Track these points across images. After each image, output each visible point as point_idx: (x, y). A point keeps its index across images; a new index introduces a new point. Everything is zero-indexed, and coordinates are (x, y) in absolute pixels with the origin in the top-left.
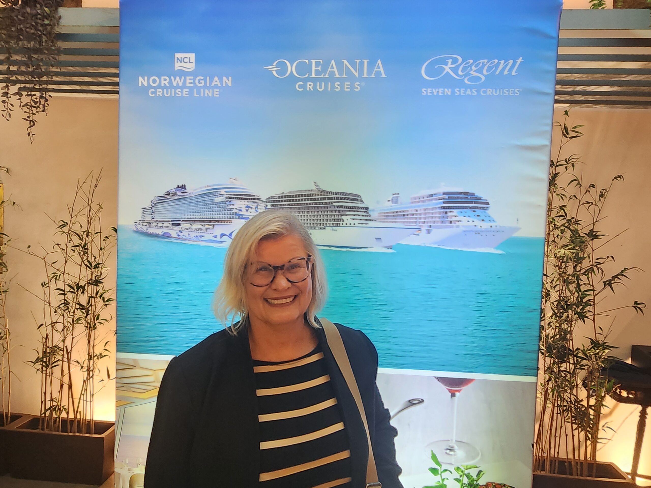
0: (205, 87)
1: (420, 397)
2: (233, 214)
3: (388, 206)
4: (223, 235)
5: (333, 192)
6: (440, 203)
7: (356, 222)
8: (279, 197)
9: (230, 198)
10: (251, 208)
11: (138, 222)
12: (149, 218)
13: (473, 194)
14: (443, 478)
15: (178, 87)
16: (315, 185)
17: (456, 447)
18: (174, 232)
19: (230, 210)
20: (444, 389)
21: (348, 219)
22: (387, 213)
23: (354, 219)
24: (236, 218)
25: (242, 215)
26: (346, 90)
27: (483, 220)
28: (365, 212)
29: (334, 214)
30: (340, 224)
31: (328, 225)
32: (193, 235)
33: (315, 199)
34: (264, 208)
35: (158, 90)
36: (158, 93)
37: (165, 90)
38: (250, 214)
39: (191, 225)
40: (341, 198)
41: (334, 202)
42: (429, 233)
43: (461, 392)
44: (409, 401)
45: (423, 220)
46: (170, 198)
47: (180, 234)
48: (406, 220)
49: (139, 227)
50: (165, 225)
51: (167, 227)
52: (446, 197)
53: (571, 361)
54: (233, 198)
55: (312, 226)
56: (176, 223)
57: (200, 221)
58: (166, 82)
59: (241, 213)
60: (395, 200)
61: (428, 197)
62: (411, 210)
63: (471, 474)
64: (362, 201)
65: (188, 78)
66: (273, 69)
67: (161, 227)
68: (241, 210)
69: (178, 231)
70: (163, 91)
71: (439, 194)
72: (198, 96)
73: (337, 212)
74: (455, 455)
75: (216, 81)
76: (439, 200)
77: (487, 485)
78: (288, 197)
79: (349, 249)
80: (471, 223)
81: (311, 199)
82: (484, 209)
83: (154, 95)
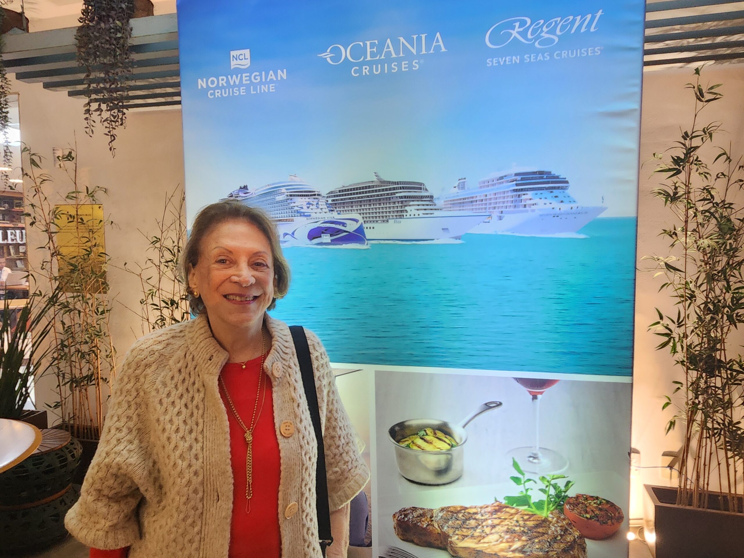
1: (498, 400)
2: (295, 212)
3: (454, 192)
4: (285, 234)
5: (395, 182)
6: (513, 185)
7: (421, 212)
8: (340, 191)
9: (291, 196)
10: (312, 205)
13: (549, 173)
14: (527, 488)
15: (235, 85)
16: (376, 176)
17: (540, 455)
19: (292, 208)
20: (524, 392)
21: (411, 209)
22: (453, 200)
23: (418, 210)
24: (298, 216)
25: (304, 213)
27: (562, 202)
28: (429, 201)
29: (397, 205)
30: (403, 215)
31: (391, 217)
33: (376, 191)
34: (325, 204)
35: (216, 91)
36: (216, 94)
37: (223, 91)
38: (311, 211)
40: (403, 188)
41: (397, 193)
42: (500, 220)
43: (543, 394)
44: (486, 404)
45: (492, 206)
48: (475, 207)
52: (519, 178)
53: (724, 375)
54: (294, 195)
55: (374, 219)
58: (224, 82)
59: (302, 210)
60: (462, 186)
61: (498, 180)
62: (480, 196)
63: (558, 485)
64: (426, 190)
65: (244, 75)
68: (302, 208)
70: (222, 92)
71: (511, 175)
72: (255, 92)
73: (400, 203)
74: (539, 463)
75: (271, 75)
76: (510, 182)
77: (577, 497)
78: (348, 190)
79: (414, 242)
80: (548, 206)
81: (373, 191)
82: (562, 188)
83: (213, 96)
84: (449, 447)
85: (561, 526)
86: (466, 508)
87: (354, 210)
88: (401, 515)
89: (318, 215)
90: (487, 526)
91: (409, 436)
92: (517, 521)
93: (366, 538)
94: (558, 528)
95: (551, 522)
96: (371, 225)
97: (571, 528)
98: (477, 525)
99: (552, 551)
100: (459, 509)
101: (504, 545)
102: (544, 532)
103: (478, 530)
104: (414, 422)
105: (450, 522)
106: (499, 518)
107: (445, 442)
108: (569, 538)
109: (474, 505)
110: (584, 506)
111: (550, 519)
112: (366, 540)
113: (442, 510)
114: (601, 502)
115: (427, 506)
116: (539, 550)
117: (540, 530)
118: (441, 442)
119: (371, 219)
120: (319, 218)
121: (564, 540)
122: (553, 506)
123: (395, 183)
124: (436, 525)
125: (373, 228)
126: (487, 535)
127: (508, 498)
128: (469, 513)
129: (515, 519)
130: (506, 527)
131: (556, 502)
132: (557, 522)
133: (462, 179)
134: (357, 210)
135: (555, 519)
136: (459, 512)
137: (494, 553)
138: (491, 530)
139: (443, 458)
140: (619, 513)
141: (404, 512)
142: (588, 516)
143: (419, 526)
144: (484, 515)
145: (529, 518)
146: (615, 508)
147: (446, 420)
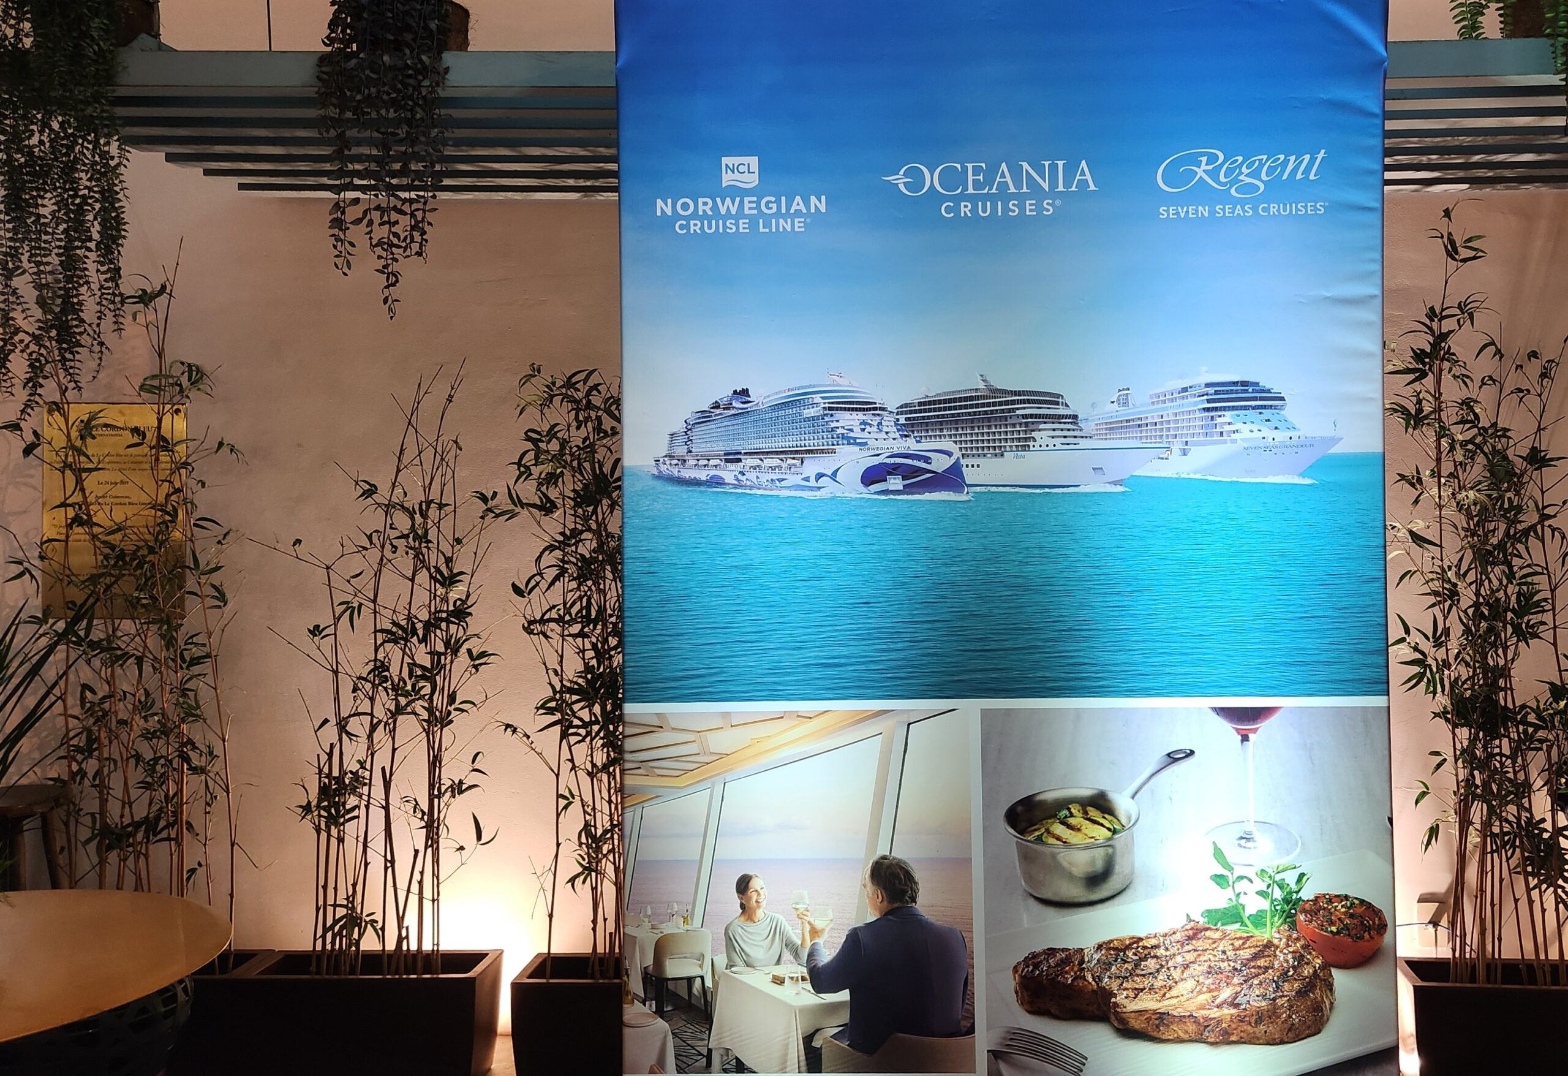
0: (778, 214)
1: (1187, 746)
2: (838, 437)
3: (1111, 411)
4: (820, 476)
6: (1202, 402)
7: (1058, 441)
8: (920, 404)
9: (830, 409)
10: (871, 425)
11: (661, 460)
12: (681, 451)
13: (1257, 384)
14: (1237, 892)
15: (728, 215)
16: (983, 380)
17: (1256, 835)
18: (729, 474)
19: (833, 431)
20: (1227, 730)
21: (1042, 436)
22: (1111, 423)
23: (1053, 437)
24: (843, 444)
25: (855, 438)
26: (1028, 213)
27: (1276, 428)
28: (1071, 423)
29: (1018, 428)
30: (1029, 446)
31: (1008, 449)
32: (765, 477)
33: (983, 405)
34: (893, 424)
35: (692, 222)
36: (692, 228)
37: (706, 222)
38: (868, 436)
39: (761, 460)
40: (1029, 401)
41: (1018, 409)
42: (1185, 455)
43: (1258, 731)
44: (1169, 755)
45: (1172, 432)
46: (720, 414)
47: (740, 477)
48: (1144, 434)
49: (663, 468)
50: (712, 462)
51: (716, 466)
52: (1211, 390)
54: (837, 409)
55: (980, 451)
56: (732, 458)
57: (777, 453)
58: (707, 209)
59: (851, 435)
60: (1124, 401)
61: (1178, 393)
62: (1153, 417)
63: (1287, 882)
64: (1067, 405)
65: (746, 200)
66: (899, 180)
67: (705, 466)
68: (851, 430)
69: (737, 473)
70: (702, 224)
71: (1200, 386)
72: (767, 230)
73: (1023, 425)
74: (1255, 847)
75: (798, 203)
76: (1199, 396)
77: (1316, 899)
78: (934, 402)
79: (1047, 490)
80: (1257, 434)
81: (977, 406)
82: (1275, 407)
83: (685, 231)
84: (1109, 834)
85: (1293, 952)
86: (1141, 939)
87: (945, 436)
88: (1028, 967)
89: (881, 444)
90: (1176, 967)
91: (1041, 820)
92: (1224, 952)
93: (965, 1018)
94: (1290, 956)
95: (1277, 947)
96: (975, 461)
97: (1310, 953)
98: (1158, 967)
99: (1281, 997)
100: (1127, 942)
101: (1204, 998)
102: (1266, 964)
103: (1160, 977)
104: (1049, 797)
105: (1114, 968)
106: (1195, 950)
107: (1102, 825)
108: (1307, 971)
109: (1153, 932)
110: (1326, 914)
111: (1276, 942)
112: (963, 1023)
113: (1100, 947)
114: (1352, 904)
115: (1072, 945)
116: (1260, 998)
117: (1261, 962)
118: (1096, 826)
119: (975, 452)
120: (882, 449)
121: (1299, 975)
122: (1279, 918)
123: (1015, 393)
124: (1090, 976)
125: (978, 466)
126: (1176, 983)
127: (1209, 913)
128: (1145, 948)
129: (1221, 948)
130: (1206, 964)
131: (1284, 912)
132: (1288, 946)
133: (1124, 389)
134: (950, 436)
135: (1284, 940)
136: (1128, 947)
137: (1188, 1014)
138: (1183, 972)
139: (1099, 854)
140: (1380, 919)
141: (1033, 959)
142: (1334, 929)
143: (1059, 982)
144: (1169, 947)
145: (1244, 944)
146: (1373, 910)
147: (1102, 788)
